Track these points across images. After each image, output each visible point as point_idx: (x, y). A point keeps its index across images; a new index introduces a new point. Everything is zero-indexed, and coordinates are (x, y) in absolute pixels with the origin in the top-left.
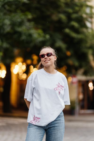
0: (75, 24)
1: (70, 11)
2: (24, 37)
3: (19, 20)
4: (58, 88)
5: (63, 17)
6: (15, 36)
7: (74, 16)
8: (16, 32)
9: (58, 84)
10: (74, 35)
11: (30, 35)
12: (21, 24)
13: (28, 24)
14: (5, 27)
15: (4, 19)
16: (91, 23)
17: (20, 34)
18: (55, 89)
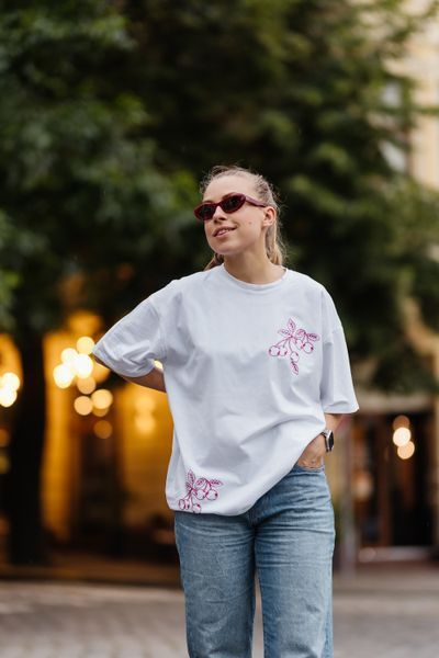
0: (337, 156)
1: (313, 96)
2: (111, 209)
3: (89, 131)
4: (287, 345)
5: (281, 124)
6: (73, 205)
7: (330, 120)
8: (76, 187)
9: (287, 327)
10: (330, 203)
11: (141, 199)
12: (97, 148)
13: (128, 149)
14: (30, 158)
15: (23, 123)
16: (407, 148)
17: (94, 192)
18: (274, 351)
